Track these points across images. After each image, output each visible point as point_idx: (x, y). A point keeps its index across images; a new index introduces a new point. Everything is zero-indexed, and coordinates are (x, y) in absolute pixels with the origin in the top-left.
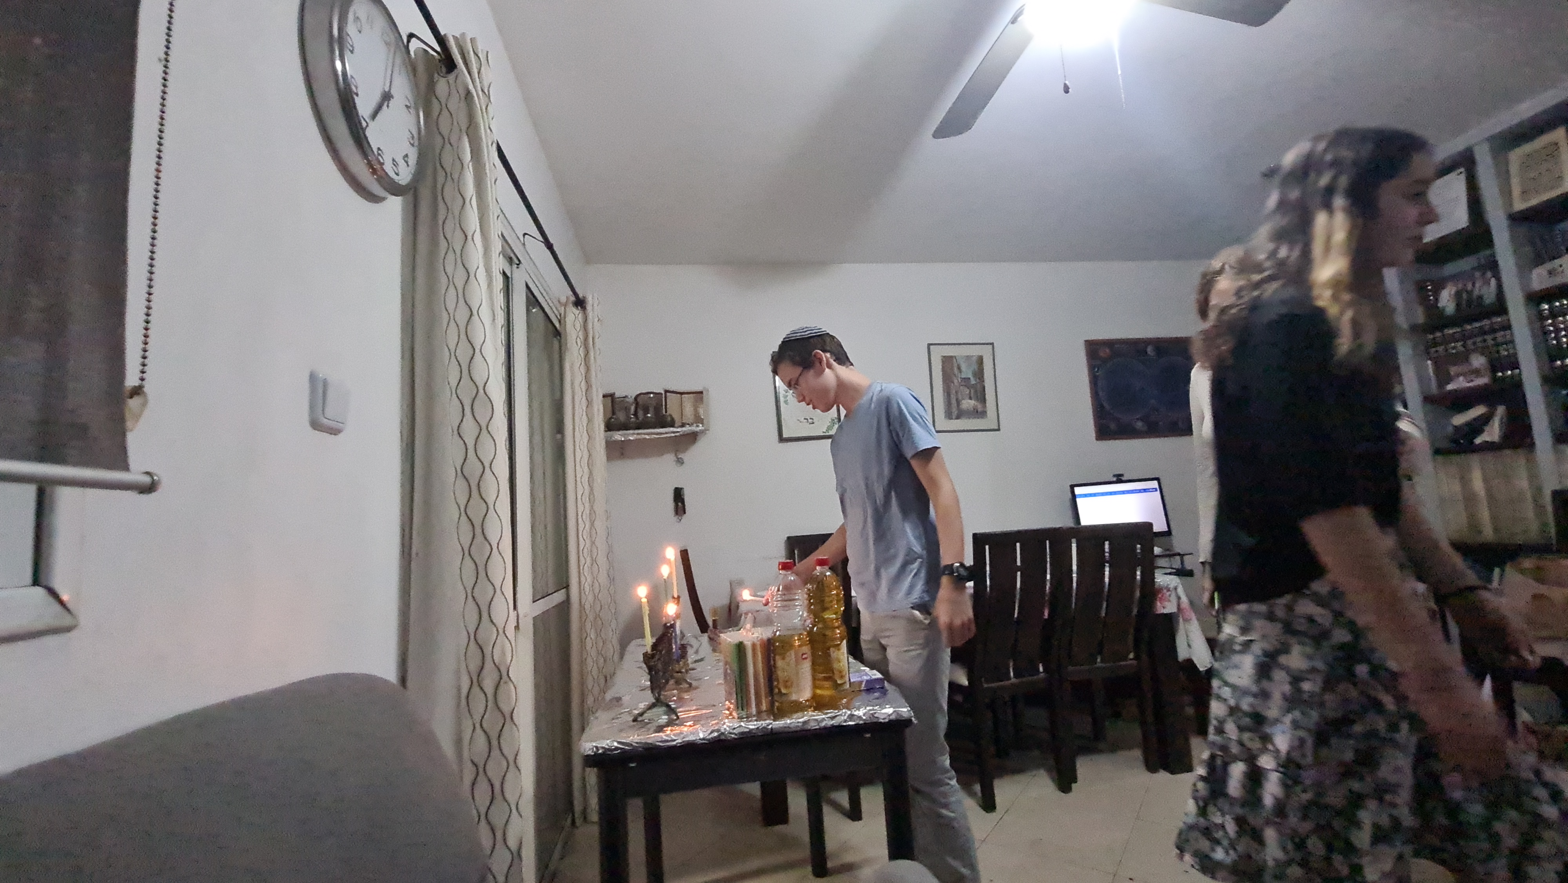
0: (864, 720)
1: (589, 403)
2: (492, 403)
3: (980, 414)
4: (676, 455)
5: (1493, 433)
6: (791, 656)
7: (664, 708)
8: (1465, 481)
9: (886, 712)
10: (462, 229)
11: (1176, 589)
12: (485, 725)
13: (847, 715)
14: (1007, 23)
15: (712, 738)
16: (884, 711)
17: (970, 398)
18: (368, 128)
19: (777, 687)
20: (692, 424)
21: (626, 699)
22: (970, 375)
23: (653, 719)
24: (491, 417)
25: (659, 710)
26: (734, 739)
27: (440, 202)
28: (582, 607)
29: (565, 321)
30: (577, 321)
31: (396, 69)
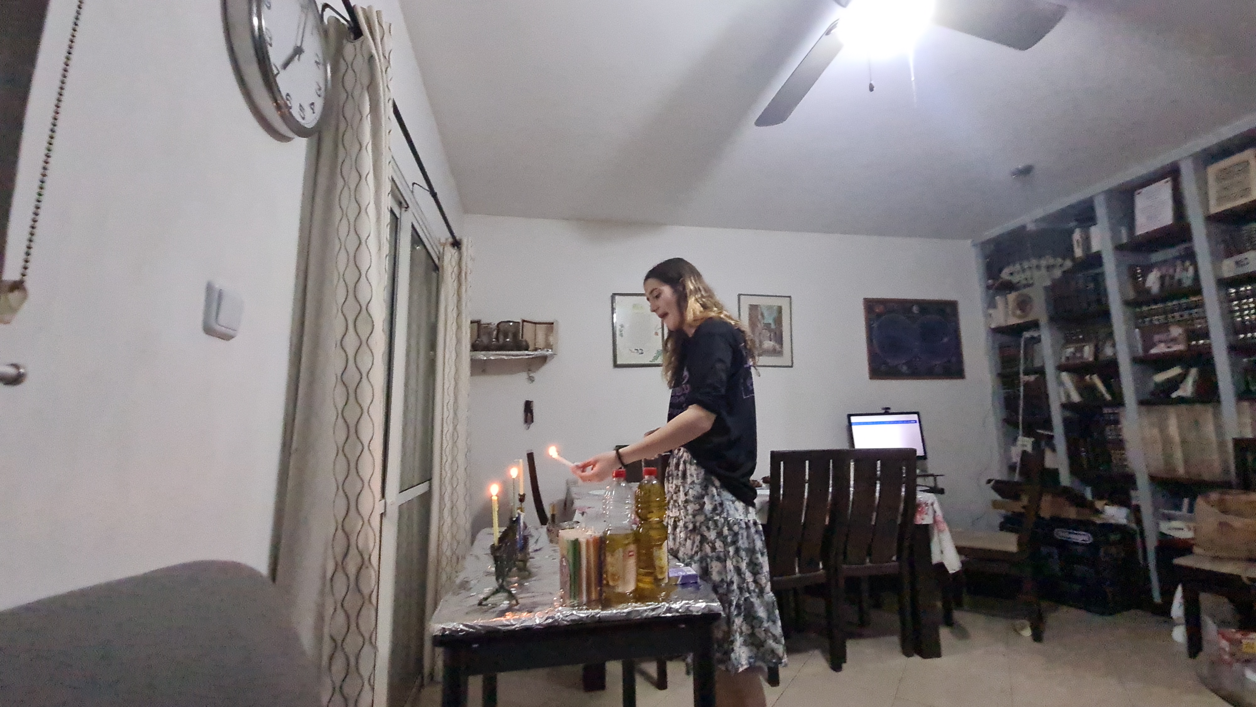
0: (679, 612)
1: (459, 327)
2: (373, 321)
3: (777, 353)
4: (528, 374)
5: (1186, 390)
7: (506, 594)
8: (1163, 428)
9: (700, 606)
10: (357, 171)
11: (932, 504)
12: (345, 605)
13: (665, 608)
14: (823, 34)
15: (546, 624)
17: (771, 341)
18: (278, 76)
20: (544, 348)
21: (473, 582)
22: (771, 321)
23: (496, 604)
24: (372, 333)
25: (502, 595)
26: (566, 625)
27: (340, 146)
28: (442, 497)
29: (443, 258)
30: (453, 258)
31: (308, 29)
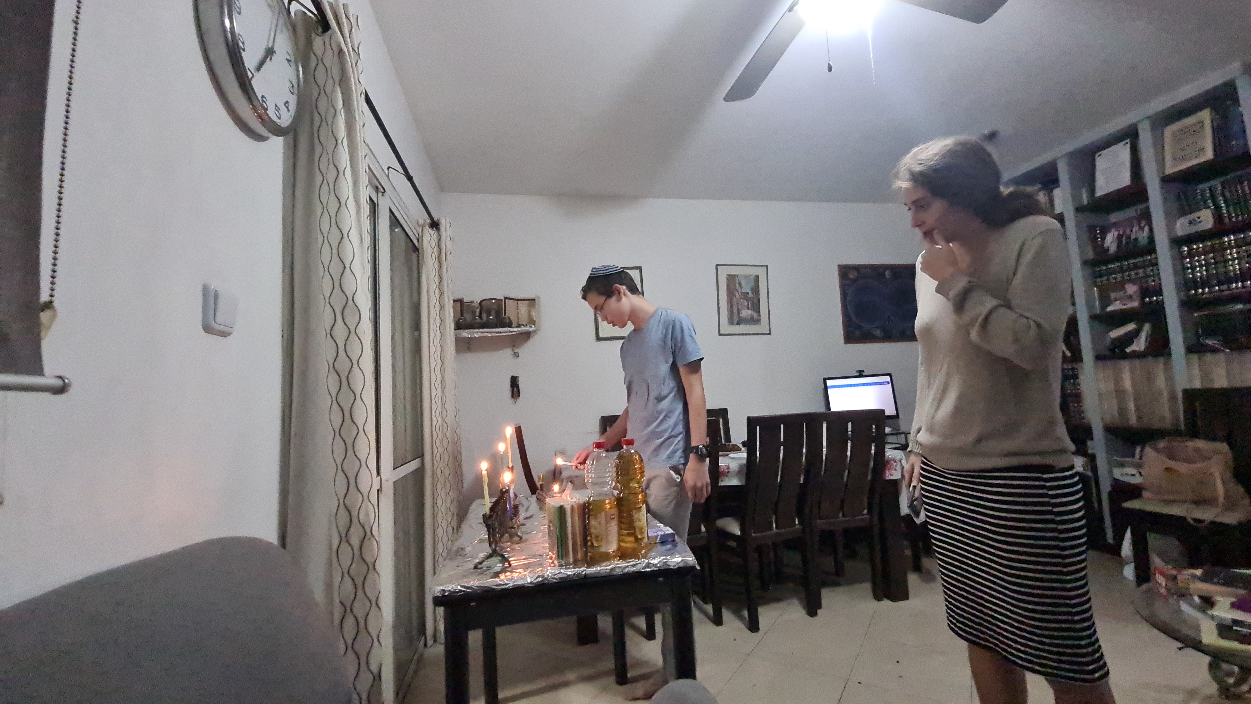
0: (658, 567)
1: (442, 307)
2: (359, 312)
3: (755, 321)
4: (513, 350)
5: (1140, 345)
6: (602, 517)
7: (500, 558)
8: (1118, 381)
9: (676, 561)
10: (335, 165)
11: (900, 461)
12: (352, 572)
13: (645, 563)
14: (784, 12)
15: (537, 582)
16: (674, 560)
17: (748, 309)
18: (253, 79)
19: (590, 540)
20: (526, 325)
21: (468, 549)
22: (748, 291)
23: (490, 567)
24: (359, 323)
25: (495, 559)
26: (555, 583)
27: (316, 142)
28: (434, 473)
29: (422, 240)
30: (432, 239)
31: (279, 26)
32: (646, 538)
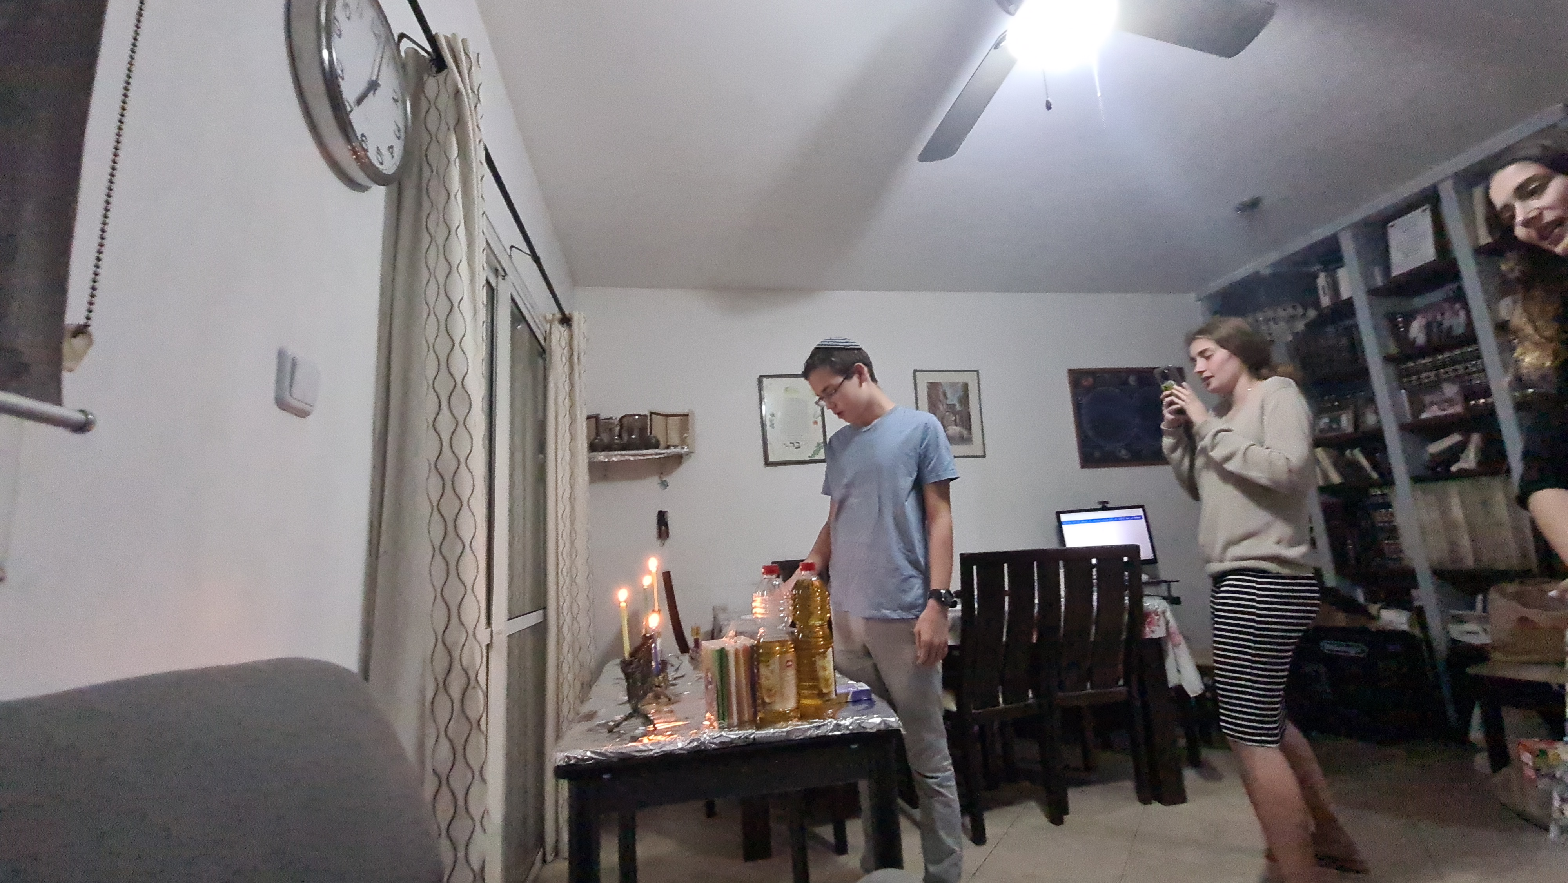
0: (850, 730)
1: (573, 421)
2: (470, 398)
3: (965, 440)
4: (660, 477)
5: (1469, 460)
6: (775, 663)
7: (641, 719)
8: (1444, 509)
9: (874, 721)
10: (446, 223)
11: (1164, 613)
12: (450, 733)
13: (833, 724)
14: (989, 49)
15: (691, 748)
16: (870, 721)
17: (956, 425)
18: (352, 113)
19: (760, 697)
20: (677, 447)
21: (601, 712)
22: (955, 402)
23: (630, 730)
24: (469, 412)
25: (636, 721)
26: (714, 749)
27: (425, 197)
28: (559, 629)
29: (550, 338)
30: (562, 338)
31: (385, 61)
32: (834, 693)
